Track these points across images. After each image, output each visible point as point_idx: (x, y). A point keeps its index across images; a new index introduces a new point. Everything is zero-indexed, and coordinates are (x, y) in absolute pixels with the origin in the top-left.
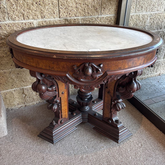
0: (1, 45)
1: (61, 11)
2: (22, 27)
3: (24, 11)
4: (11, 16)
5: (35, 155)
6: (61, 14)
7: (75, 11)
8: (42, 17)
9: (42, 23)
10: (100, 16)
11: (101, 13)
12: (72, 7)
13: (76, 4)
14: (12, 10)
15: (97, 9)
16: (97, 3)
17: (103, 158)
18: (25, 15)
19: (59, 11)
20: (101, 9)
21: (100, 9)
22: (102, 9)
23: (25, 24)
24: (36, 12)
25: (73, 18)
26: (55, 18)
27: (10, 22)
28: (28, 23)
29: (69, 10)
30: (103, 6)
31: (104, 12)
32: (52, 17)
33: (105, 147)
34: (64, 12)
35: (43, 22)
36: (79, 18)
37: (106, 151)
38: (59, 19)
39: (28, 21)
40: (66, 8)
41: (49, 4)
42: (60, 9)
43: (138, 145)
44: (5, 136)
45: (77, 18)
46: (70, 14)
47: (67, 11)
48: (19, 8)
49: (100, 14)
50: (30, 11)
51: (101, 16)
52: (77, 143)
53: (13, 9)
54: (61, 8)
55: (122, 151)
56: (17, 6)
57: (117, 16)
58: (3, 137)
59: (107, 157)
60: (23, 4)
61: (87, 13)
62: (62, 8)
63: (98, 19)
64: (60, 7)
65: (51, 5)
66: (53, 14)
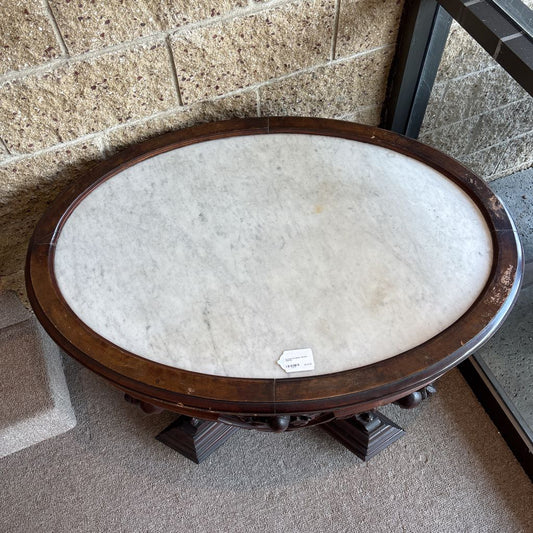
0: (5, 219)
1: (186, 86)
2: (58, 162)
3: (56, 120)
4: (17, 143)
5: (155, 488)
6: (186, 94)
7: (238, 72)
8: (120, 120)
9: (125, 135)
10: (329, 63)
11: (334, 55)
12: (223, 65)
13: (239, 51)
14: (15, 130)
15: (319, 45)
16: (318, 27)
17: (324, 498)
18: (61, 129)
19: (178, 88)
20: (335, 41)
21: (332, 40)
22: (338, 41)
23: (68, 152)
24: (96, 111)
25: (230, 94)
26: (165, 110)
27: (16, 158)
28: (78, 146)
29: (213, 77)
30: (343, 32)
31: (346, 49)
32: (156, 110)
33: (330, 465)
34: (197, 86)
35: (127, 131)
36: (251, 87)
37: (331, 475)
38: (181, 109)
39: (74, 142)
40: (202, 74)
41: (140, 78)
42: (180, 82)
43: (417, 458)
44: (72, 431)
45: (245, 89)
46: (217, 88)
47: (207, 80)
48: (35, 118)
49: (331, 58)
50: (77, 115)
51: (334, 62)
52: (258, 453)
53: (16, 127)
54: (184, 79)
55: (374, 477)
56: (29, 115)
57: (397, 47)
58: (68, 432)
59: (335, 494)
60: (47, 103)
61: (282, 67)
62: (188, 77)
63: (323, 72)
64: (180, 78)
65: (146, 77)
66: (159, 102)
